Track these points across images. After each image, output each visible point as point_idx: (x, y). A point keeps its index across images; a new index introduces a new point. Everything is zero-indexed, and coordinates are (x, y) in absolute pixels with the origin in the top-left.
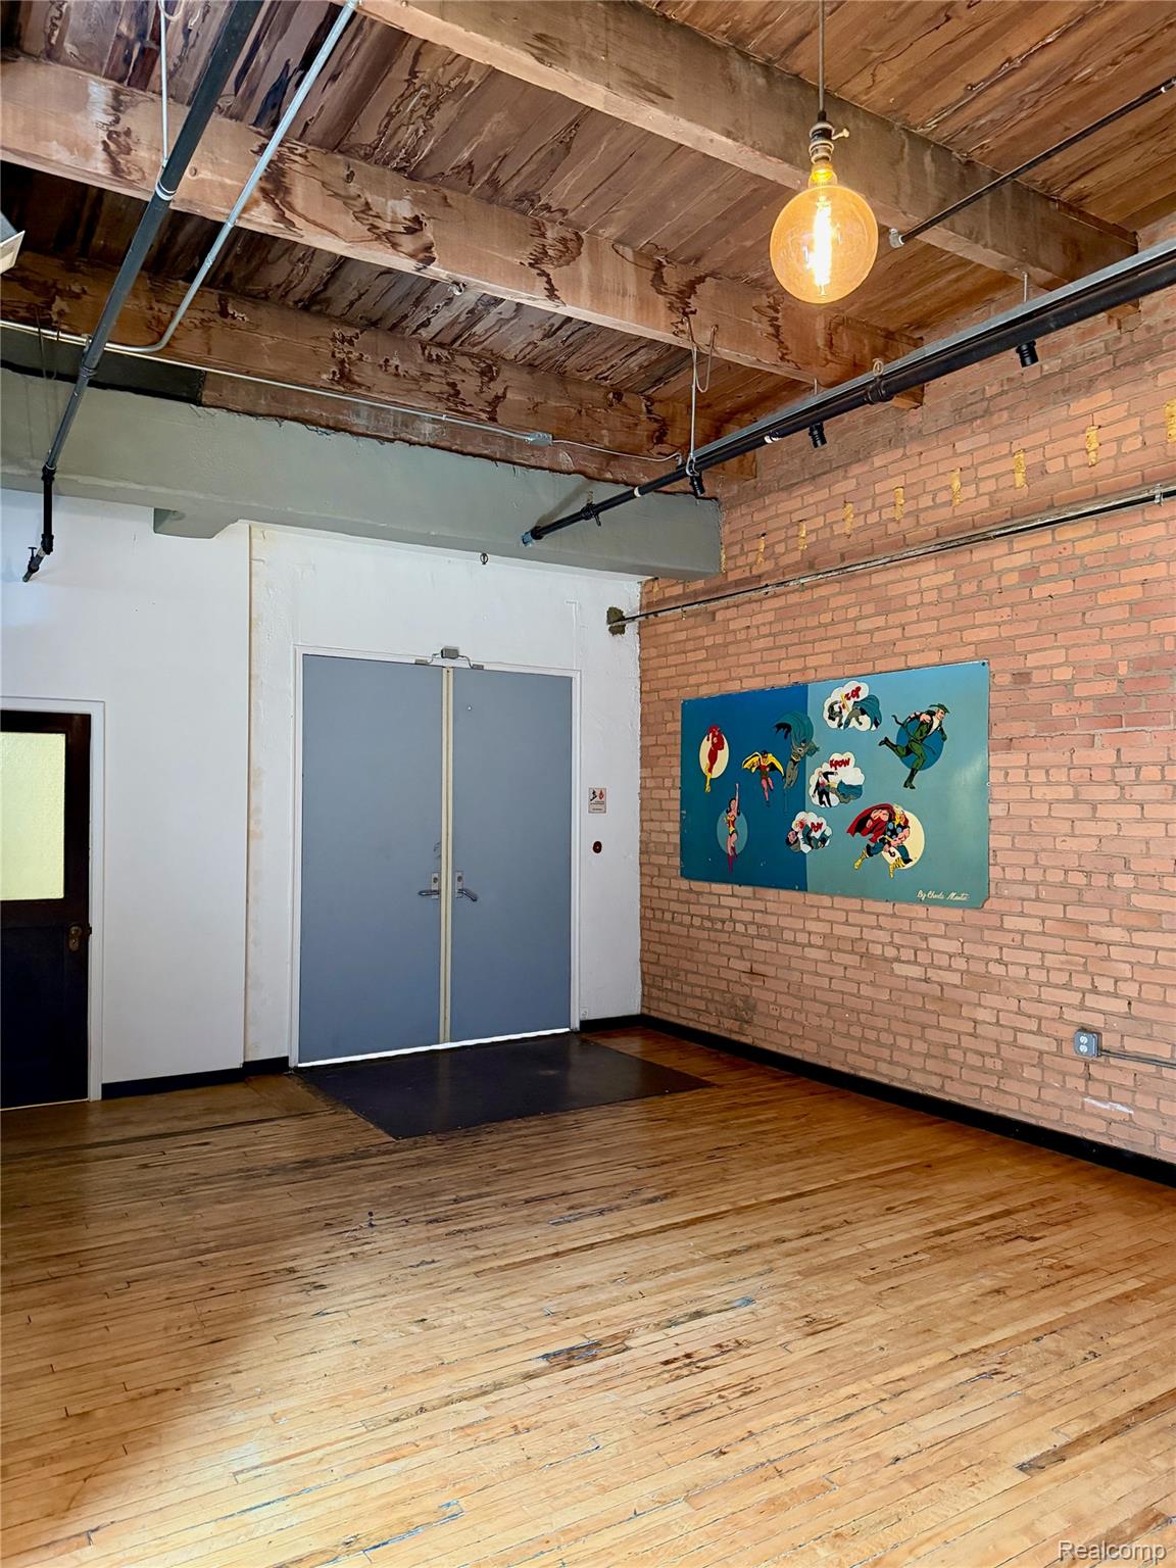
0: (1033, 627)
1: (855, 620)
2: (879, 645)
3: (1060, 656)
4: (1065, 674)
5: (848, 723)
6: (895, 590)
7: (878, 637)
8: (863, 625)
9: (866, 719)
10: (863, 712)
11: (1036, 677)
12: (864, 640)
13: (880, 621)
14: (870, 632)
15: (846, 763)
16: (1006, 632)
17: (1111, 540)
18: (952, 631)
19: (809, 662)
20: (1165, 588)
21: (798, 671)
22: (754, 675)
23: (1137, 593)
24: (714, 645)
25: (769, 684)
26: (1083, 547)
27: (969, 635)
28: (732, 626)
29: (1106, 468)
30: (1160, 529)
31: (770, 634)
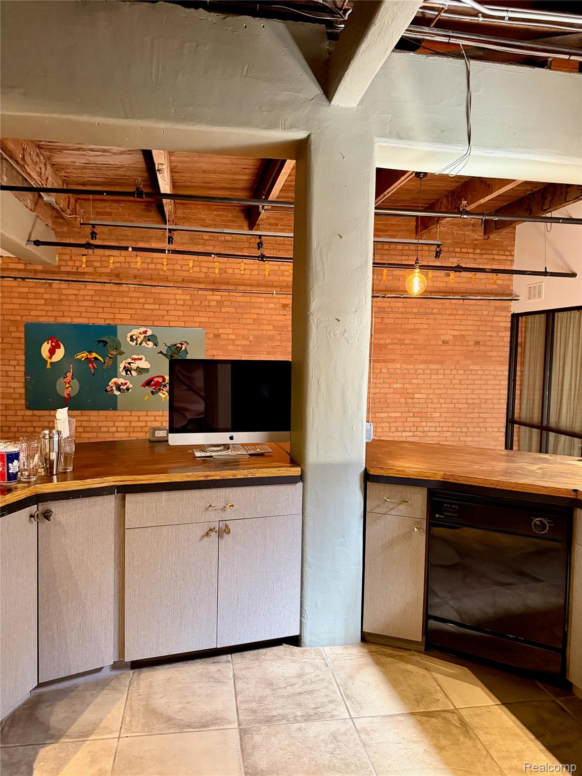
0: (221, 320)
1: (143, 304)
2: (156, 315)
3: (231, 331)
4: (233, 337)
5: (141, 344)
6: (162, 296)
7: (155, 312)
8: (146, 306)
9: (151, 344)
11: (222, 336)
12: (149, 313)
13: (157, 307)
14: (152, 310)
15: (141, 359)
16: (211, 320)
17: (248, 299)
18: (189, 316)
19: (117, 316)
20: (264, 317)
21: (110, 319)
22: (80, 317)
23: (256, 316)
24: (51, 299)
25: (91, 322)
26: (239, 299)
27: (196, 319)
28: (64, 292)
29: (247, 277)
30: (263, 300)
31: (92, 300)
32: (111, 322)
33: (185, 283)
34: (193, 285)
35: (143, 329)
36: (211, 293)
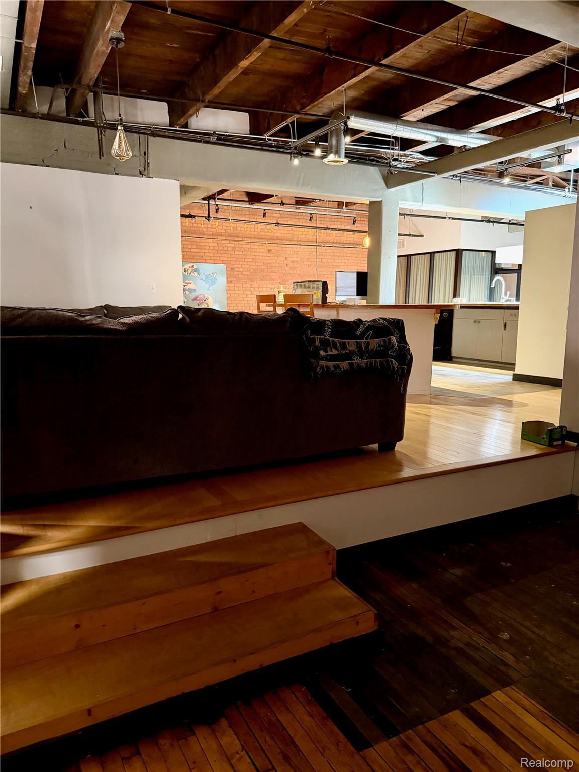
0: (235, 259)
1: (191, 249)
2: (197, 256)
4: (241, 270)
5: (190, 274)
6: (201, 244)
7: (197, 254)
8: (193, 250)
9: (195, 273)
10: (195, 272)
11: (236, 269)
12: (194, 254)
13: (198, 251)
14: (196, 253)
15: (191, 283)
16: (229, 259)
17: (249, 246)
18: (217, 257)
20: (258, 257)
23: (254, 257)
26: (244, 246)
27: (221, 259)
29: (248, 232)
30: (257, 247)
33: (214, 236)
34: (218, 237)
35: (191, 265)
36: (228, 242)
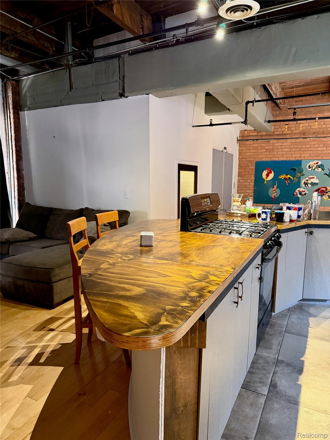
1: (317, 147)
2: (324, 154)
5: (314, 169)
8: (319, 149)
9: (320, 169)
12: (319, 152)
13: (325, 149)
14: (322, 151)
15: (314, 178)
19: (302, 155)
21: (298, 157)
22: (283, 157)
24: (269, 149)
25: (288, 159)
28: (276, 145)
31: (289, 148)
32: (299, 159)
35: (316, 162)
